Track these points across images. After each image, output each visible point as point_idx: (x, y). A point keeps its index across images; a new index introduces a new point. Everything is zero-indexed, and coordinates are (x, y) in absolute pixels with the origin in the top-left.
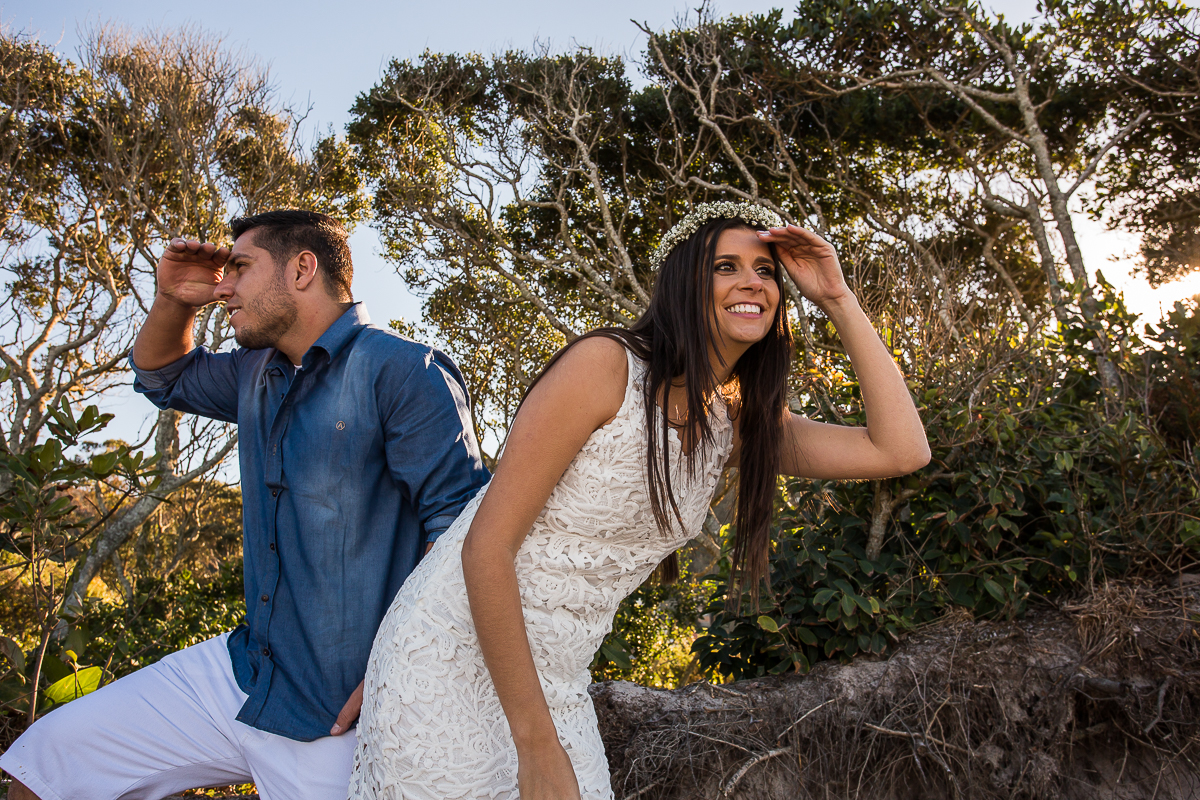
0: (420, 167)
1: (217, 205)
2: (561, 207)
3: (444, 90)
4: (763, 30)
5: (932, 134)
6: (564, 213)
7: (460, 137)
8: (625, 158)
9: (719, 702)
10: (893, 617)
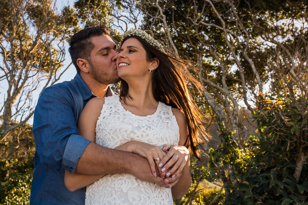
0: (100, 17)
1: (26, 29)
2: (152, 32)
7: (116, 8)
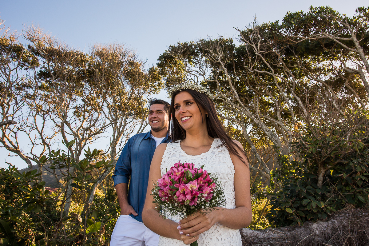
2: (217, 81)
3: (183, 52)
4: (273, 27)
5: (326, 50)
6: (218, 83)
8: (234, 65)
9: (276, 235)
10: (328, 207)
